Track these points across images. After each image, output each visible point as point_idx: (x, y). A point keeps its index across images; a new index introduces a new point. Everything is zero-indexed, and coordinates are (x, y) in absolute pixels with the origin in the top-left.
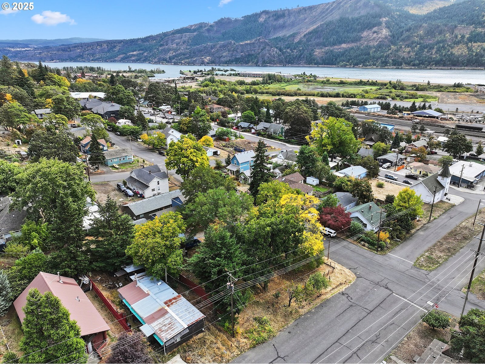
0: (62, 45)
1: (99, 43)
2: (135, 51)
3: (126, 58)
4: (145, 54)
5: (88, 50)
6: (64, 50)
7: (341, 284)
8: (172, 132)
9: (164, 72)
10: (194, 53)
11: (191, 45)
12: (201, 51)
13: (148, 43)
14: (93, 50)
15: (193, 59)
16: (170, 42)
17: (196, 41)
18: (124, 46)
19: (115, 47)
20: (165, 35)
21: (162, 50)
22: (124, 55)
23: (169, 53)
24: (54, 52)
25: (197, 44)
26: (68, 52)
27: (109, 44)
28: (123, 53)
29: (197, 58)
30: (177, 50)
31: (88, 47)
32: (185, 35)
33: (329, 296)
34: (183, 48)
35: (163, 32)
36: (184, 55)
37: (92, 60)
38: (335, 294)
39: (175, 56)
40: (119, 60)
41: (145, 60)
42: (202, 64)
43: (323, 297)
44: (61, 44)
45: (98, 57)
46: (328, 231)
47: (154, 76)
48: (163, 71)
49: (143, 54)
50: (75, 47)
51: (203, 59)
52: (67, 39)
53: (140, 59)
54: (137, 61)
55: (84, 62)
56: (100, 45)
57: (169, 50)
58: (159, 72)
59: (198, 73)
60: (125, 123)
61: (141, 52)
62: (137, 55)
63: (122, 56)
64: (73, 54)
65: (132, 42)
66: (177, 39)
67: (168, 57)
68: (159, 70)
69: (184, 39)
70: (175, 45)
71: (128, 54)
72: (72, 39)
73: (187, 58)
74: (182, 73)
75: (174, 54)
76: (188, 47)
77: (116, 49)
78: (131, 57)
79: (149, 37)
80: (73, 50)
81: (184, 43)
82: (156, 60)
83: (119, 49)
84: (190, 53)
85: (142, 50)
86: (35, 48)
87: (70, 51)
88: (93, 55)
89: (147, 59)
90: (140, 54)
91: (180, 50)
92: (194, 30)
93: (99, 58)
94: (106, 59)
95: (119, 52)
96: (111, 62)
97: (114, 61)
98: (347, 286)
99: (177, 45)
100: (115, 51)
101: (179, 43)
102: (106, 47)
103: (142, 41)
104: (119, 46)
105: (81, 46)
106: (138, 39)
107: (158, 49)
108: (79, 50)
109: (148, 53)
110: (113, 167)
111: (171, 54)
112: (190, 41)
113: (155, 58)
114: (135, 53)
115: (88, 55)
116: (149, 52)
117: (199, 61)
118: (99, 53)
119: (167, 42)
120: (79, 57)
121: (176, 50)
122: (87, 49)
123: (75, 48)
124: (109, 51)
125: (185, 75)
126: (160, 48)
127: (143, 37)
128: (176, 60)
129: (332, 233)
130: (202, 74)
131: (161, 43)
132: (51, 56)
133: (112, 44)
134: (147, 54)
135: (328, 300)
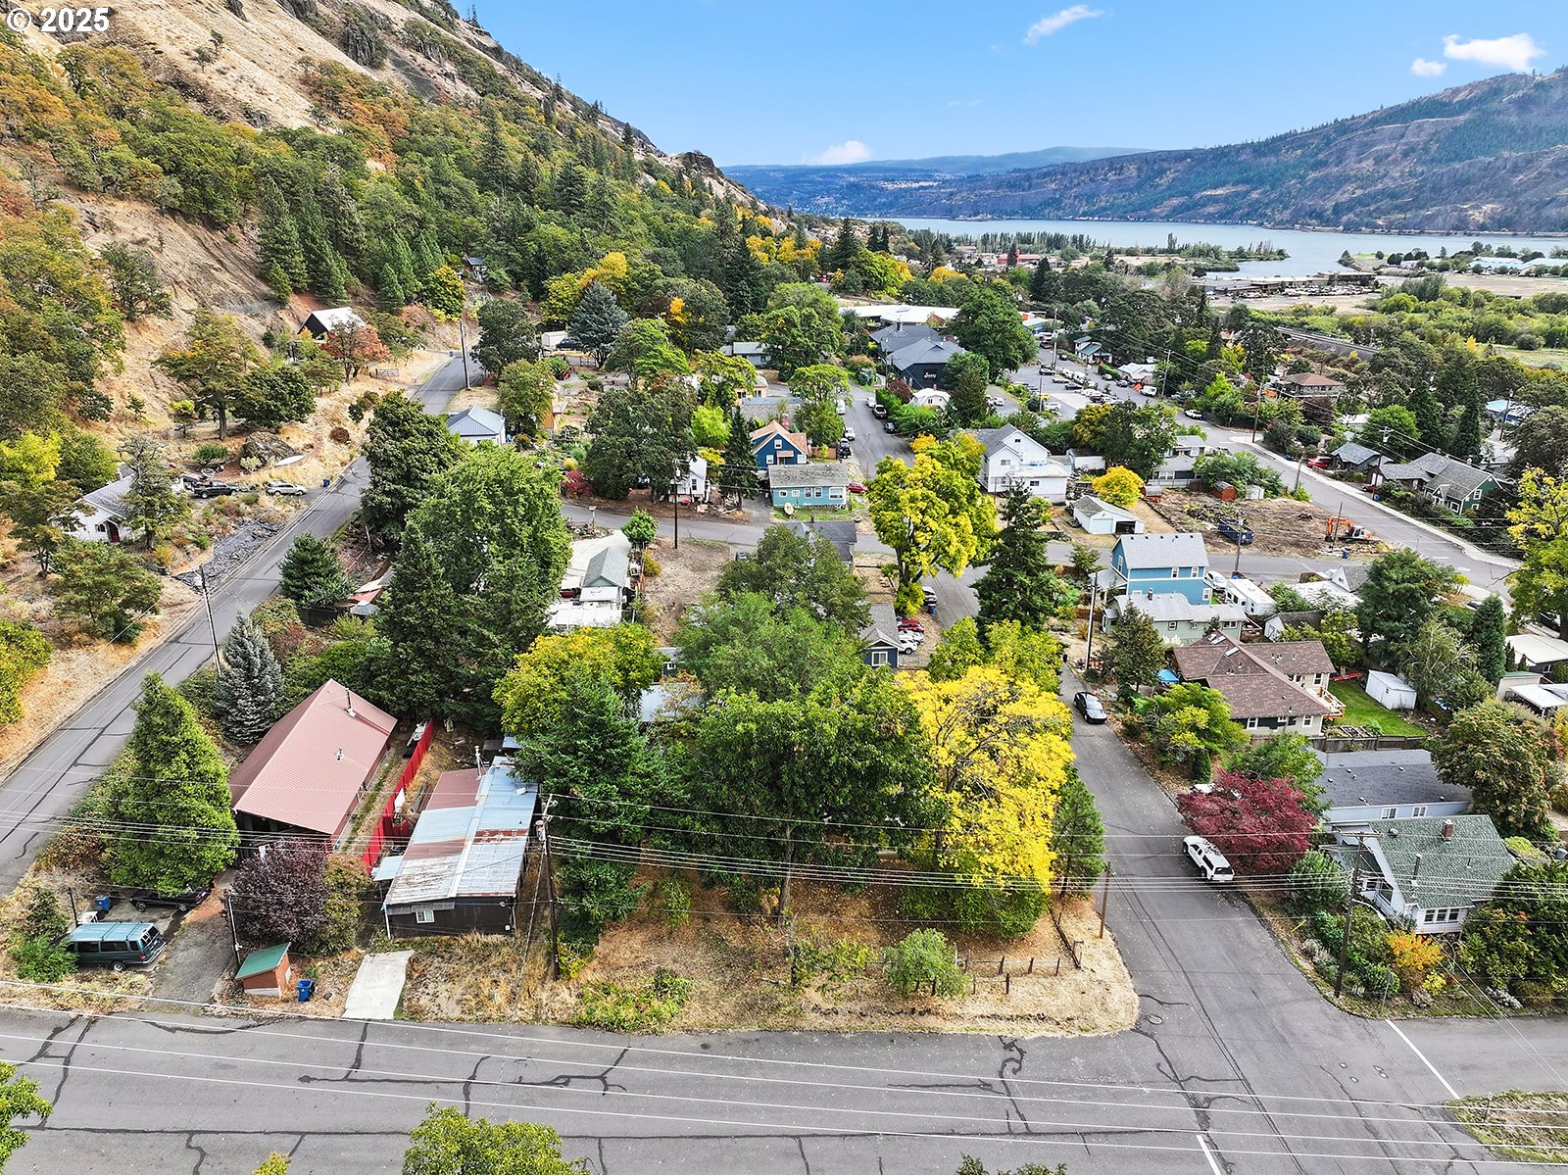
0: (1015, 171)
1: (1116, 163)
2: (1223, 184)
3: (1188, 209)
4: (1255, 195)
5: (1079, 184)
6: (1013, 185)
7: (1042, 1018)
8: (1018, 441)
9: (1282, 255)
10: (1433, 189)
11: (1433, 160)
12: (1467, 182)
13: (1273, 159)
14: (1093, 185)
15: (1422, 212)
16: (1352, 153)
17: (1456, 145)
18: (1190, 168)
19: (1161, 173)
20: (1342, 128)
21: (1316, 180)
22: (1182, 200)
23: (1340, 192)
24: (987, 192)
25: (1458, 158)
26: (1023, 190)
27: (1147, 163)
28: (1182, 194)
29: (1442, 208)
30: (1374, 182)
31: (1082, 173)
32: (1420, 126)
33: (949, 1027)
34: (1396, 175)
35: (1336, 121)
36: (1393, 196)
37: (1085, 214)
38: (983, 1033)
39: (1360, 201)
40: (1163, 215)
41: (1248, 214)
42: (1457, 228)
43: (931, 1022)
44: (1011, 168)
45: (1103, 204)
46: (1205, 859)
47: (1237, 270)
48: (1281, 252)
49: (1247, 192)
50: (1046, 175)
51: (1466, 210)
52: (1035, 153)
53: (1234, 210)
54: (1222, 217)
55: (1060, 219)
56: (1116, 169)
57: (1343, 180)
58: (1264, 255)
59: (1403, 263)
60: (930, 401)
61: (1241, 188)
62: (1226, 199)
63: (1175, 202)
64: (1033, 196)
65: (1222, 154)
66: (1382, 142)
67: (1330, 204)
68: (1266, 251)
69: (1411, 139)
70: (1371, 161)
71: (1197, 196)
72: (1048, 152)
73: (1401, 209)
74: (1346, 260)
75: (1359, 192)
76: (1419, 169)
77: (1164, 181)
78: (1204, 205)
79: (1281, 138)
80: (1040, 185)
81: (1405, 154)
82: (1286, 215)
83: (1174, 180)
84: (1419, 189)
85: (1247, 181)
86: (944, 182)
87: (1030, 187)
88: (1090, 198)
89: (1256, 211)
90: (1237, 194)
91: (1386, 180)
92: (1464, 106)
93: (1105, 209)
94: (1126, 212)
95: (1169, 188)
96: (1138, 220)
97: (1149, 218)
98: (1060, 1034)
99: (1378, 161)
100: (1158, 185)
101: (1388, 156)
102: (1135, 174)
103: (1255, 151)
104: (1176, 172)
105: (1063, 174)
106: (1244, 146)
107: (1302, 178)
108: (1053, 186)
109: (1264, 193)
110: (782, 510)
111: (1346, 195)
112: (1434, 147)
113: (1286, 208)
114: (1219, 192)
115: (1076, 197)
116: (1268, 187)
117: (1445, 220)
118: (1109, 192)
119: (1343, 151)
120: (1049, 205)
121: (1365, 181)
122: (1076, 182)
123: (1044, 177)
124: (1139, 187)
125: (1353, 267)
126: (1313, 175)
127: (1263, 139)
128: (1357, 215)
129: (1211, 867)
130: (1421, 265)
131: (1321, 156)
132: (976, 202)
133: (1153, 164)
134: (1261, 194)
135: (934, 1035)
